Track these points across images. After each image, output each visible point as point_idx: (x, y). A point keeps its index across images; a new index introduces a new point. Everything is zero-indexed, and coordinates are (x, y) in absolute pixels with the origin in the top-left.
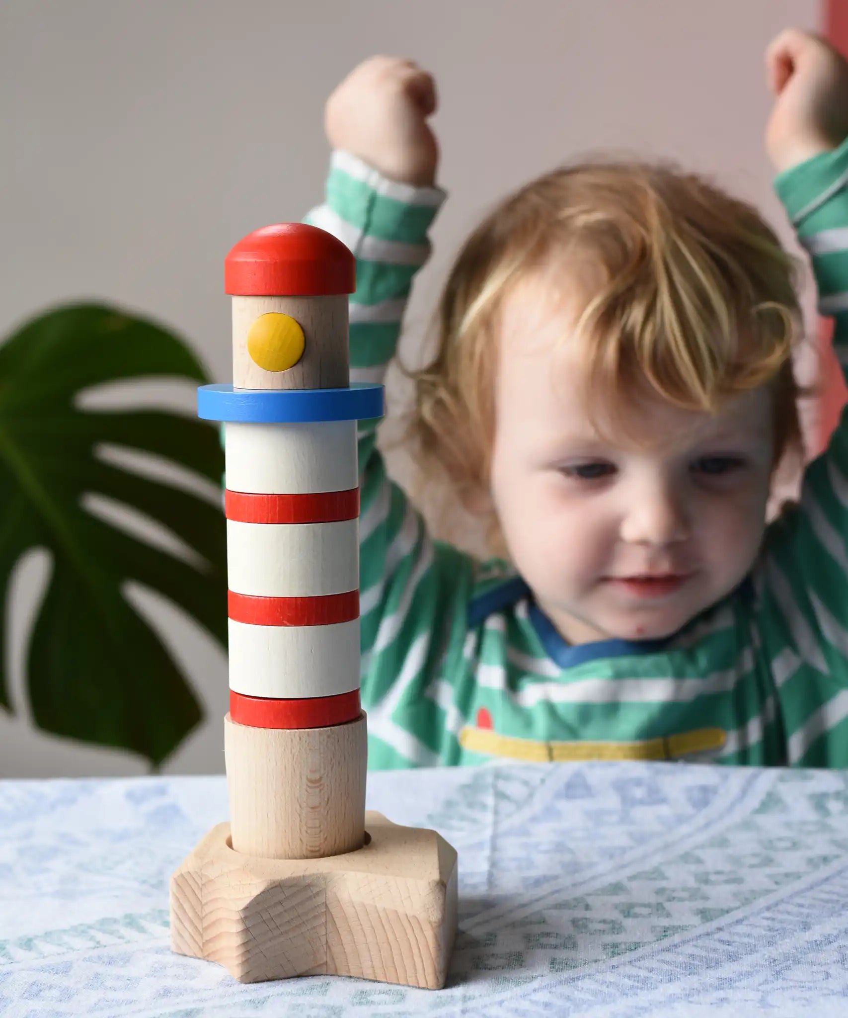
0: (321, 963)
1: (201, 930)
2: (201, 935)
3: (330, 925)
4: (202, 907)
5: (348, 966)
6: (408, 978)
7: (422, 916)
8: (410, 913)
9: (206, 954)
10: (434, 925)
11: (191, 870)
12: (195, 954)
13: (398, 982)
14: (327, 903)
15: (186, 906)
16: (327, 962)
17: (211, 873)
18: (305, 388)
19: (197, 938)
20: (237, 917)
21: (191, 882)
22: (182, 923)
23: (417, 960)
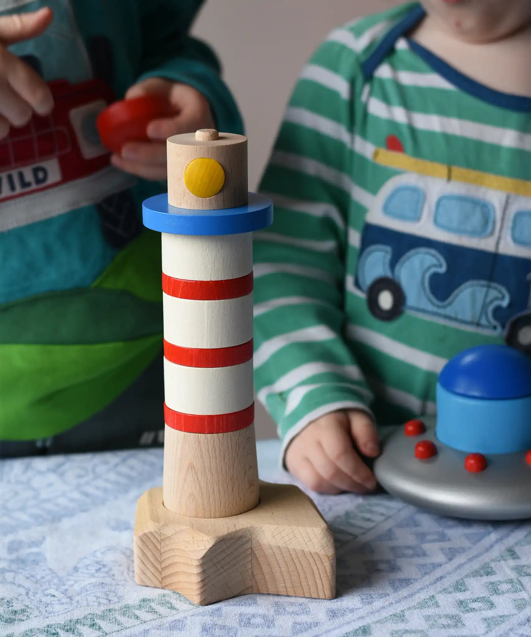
0: (249, 586)
1: (160, 570)
2: (160, 573)
3: (254, 562)
4: (161, 555)
5: (268, 587)
6: (312, 593)
7: (322, 553)
8: (313, 551)
9: (164, 585)
10: (330, 558)
11: (152, 530)
12: (155, 585)
13: (304, 596)
14: (253, 547)
15: (149, 554)
16: (252, 586)
17: (168, 531)
18: (225, 208)
19: (157, 574)
20: (196, 563)
21: (152, 539)
22: (145, 565)
23: (319, 582)
